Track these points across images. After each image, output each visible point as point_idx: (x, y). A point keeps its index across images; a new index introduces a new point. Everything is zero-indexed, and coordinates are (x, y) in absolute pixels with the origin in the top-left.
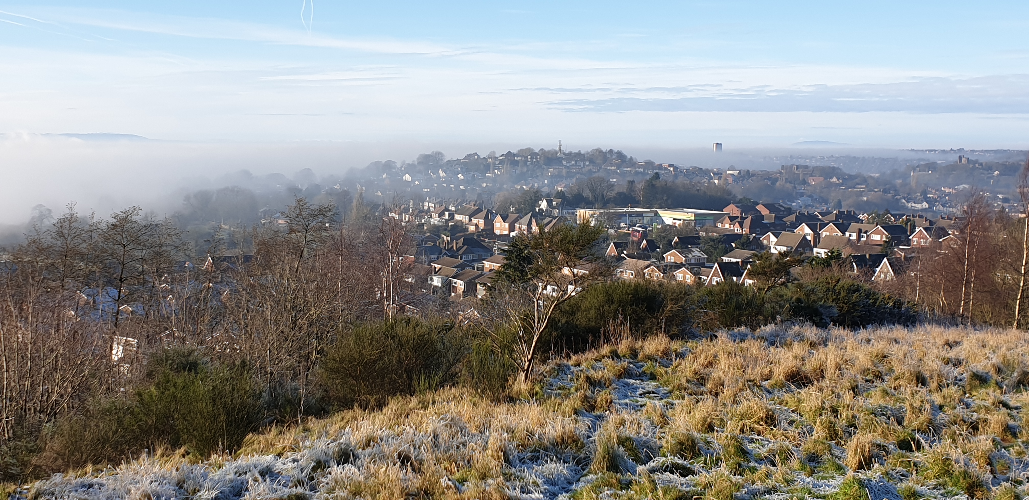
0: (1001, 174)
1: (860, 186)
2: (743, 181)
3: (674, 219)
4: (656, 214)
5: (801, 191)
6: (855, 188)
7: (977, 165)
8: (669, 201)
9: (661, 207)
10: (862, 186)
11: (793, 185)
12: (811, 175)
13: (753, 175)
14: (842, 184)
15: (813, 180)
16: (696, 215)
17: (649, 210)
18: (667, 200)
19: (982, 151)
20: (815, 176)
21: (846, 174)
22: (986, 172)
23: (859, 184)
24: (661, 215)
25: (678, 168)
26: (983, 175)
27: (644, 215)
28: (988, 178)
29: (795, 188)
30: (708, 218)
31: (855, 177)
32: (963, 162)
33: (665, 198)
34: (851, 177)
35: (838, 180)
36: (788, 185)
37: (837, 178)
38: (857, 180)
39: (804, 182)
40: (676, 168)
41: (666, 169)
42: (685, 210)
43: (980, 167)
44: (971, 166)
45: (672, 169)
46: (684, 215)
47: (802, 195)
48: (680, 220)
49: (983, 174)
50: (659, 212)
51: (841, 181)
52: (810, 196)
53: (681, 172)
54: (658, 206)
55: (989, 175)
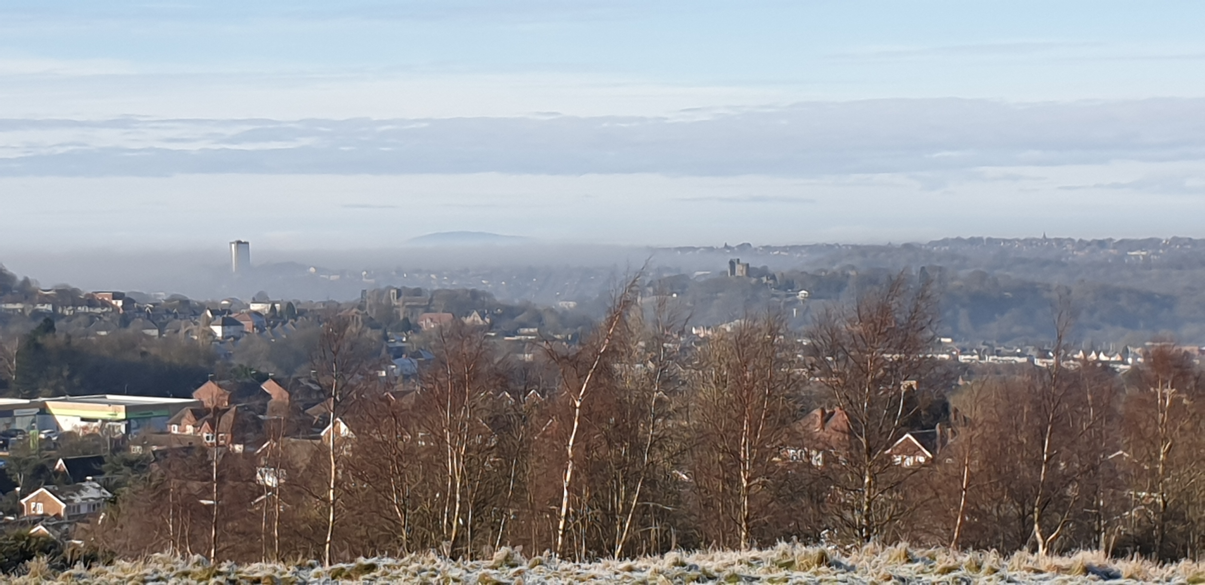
0: (811, 297)
1: (526, 330)
2: (274, 326)
3: (83, 419)
4: (44, 411)
5: (399, 344)
6: (515, 334)
7: (764, 279)
8: (76, 381)
9: (56, 394)
10: (532, 330)
11: (380, 332)
12: (427, 310)
13: (302, 313)
14: (491, 327)
15: (432, 320)
16: (129, 409)
17: (27, 401)
18: (70, 377)
19: (784, 249)
20: (436, 311)
21: (499, 306)
22: (783, 293)
23: (524, 326)
24: (54, 411)
25: (133, 301)
26: (775, 299)
27: (16, 413)
28: (787, 304)
29: (386, 338)
30: (155, 414)
31: (521, 310)
32: (738, 273)
33: (66, 373)
34: (510, 312)
35: (483, 319)
36: (369, 333)
37: (479, 314)
38: (520, 318)
39: (408, 326)
40: (128, 302)
41: (104, 304)
42: (110, 397)
43: (771, 282)
44: (754, 280)
45: (120, 303)
46: (103, 410)
47: (398, 353)
48: (96, 420)
49: (777, 296)
50: (48, 403)
51: (488, 320)
52: (415, 355)
53: (140, 310)
54: (51, 392)
55: (789, 299)
